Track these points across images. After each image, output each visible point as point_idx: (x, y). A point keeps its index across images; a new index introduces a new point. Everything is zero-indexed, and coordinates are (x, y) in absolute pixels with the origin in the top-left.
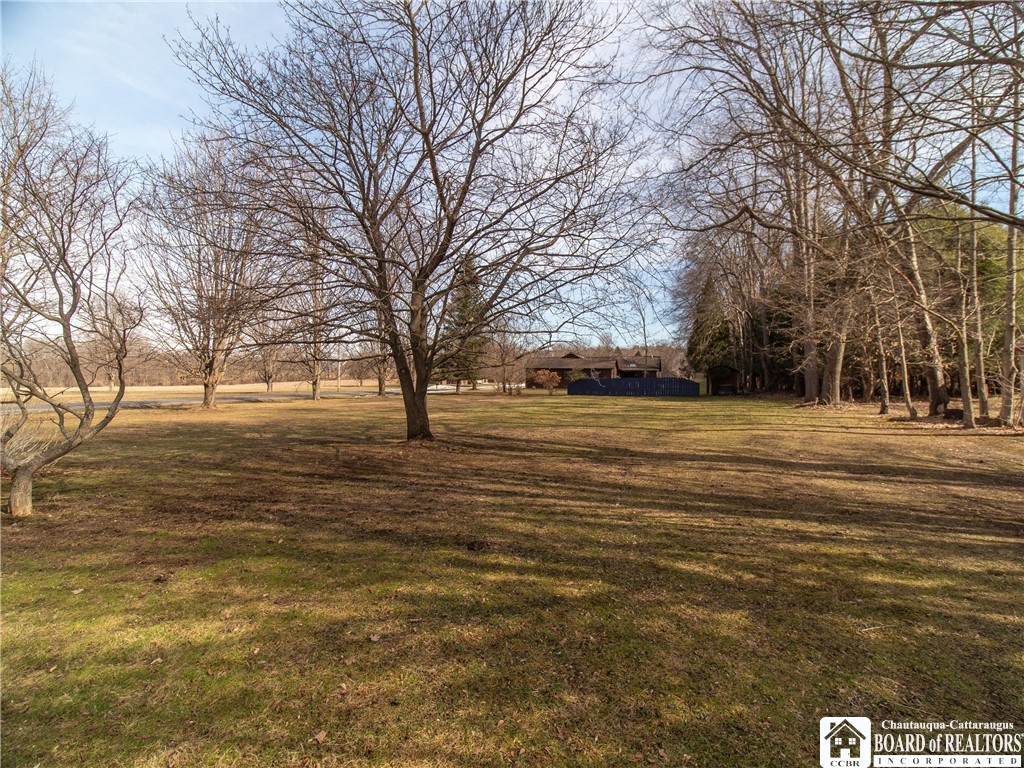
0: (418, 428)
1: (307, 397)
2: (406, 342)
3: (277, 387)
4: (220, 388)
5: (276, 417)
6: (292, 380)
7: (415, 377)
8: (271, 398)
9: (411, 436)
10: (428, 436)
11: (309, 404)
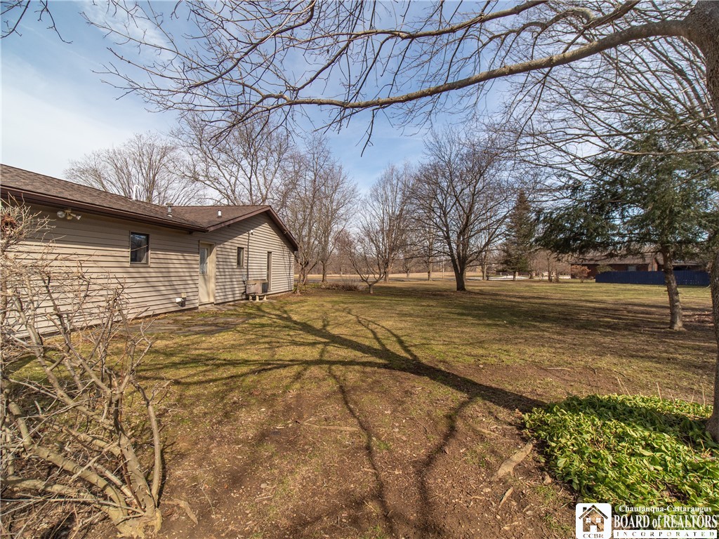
0: (461, 286)
1: (426, 280)
2: (456, 257)
3: (412, 275)
4: (391, 276)
5: (412, 286)
6: (419, 272)
7: (459, 268)
8: (409, 279)
9: (458, 289)
10: (464, 289)
11: (426, 282)
